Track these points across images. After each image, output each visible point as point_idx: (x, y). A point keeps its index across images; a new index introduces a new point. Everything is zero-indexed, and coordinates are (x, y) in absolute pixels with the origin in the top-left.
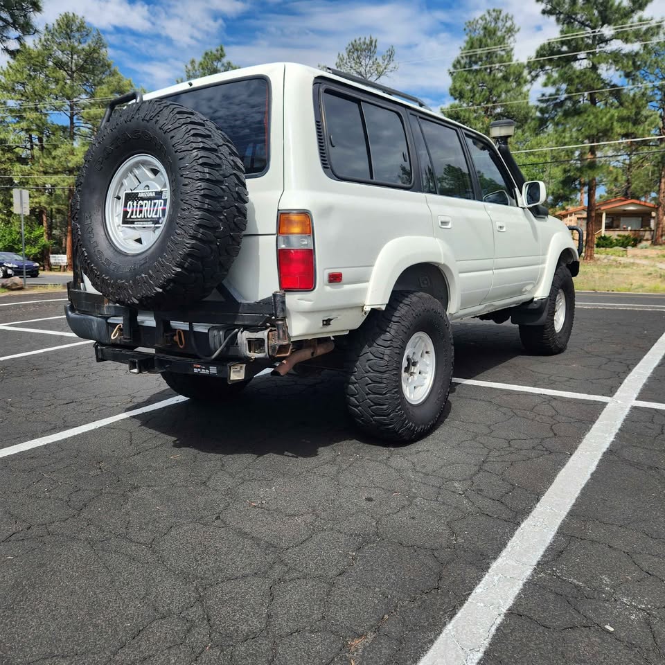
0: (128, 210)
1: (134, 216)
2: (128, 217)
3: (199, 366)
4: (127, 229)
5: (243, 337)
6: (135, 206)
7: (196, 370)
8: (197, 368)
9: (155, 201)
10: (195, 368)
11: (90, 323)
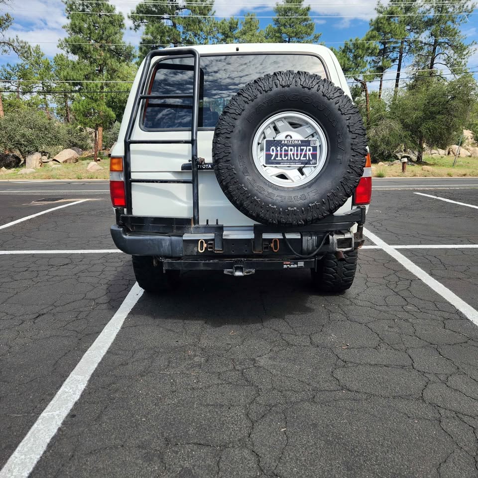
0: (272, 153)
1: (279, 158)
2: (272, 158)
3: (289, 263)
4: (271, 168)
5: (335, 238)
6: (279, 151)
7: (285, 266)
8: (287, 264)
9: (302, 148)
10: (285, 264)
11: (160, 241)
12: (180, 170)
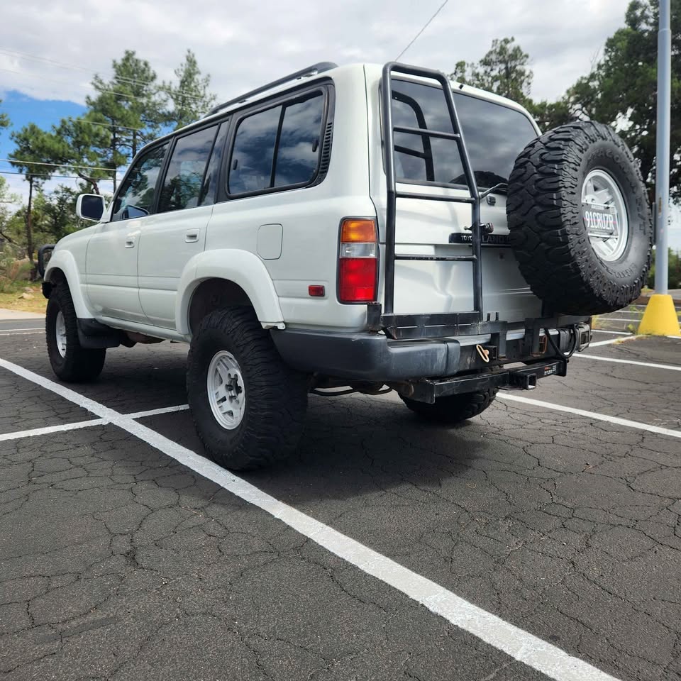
11: (434, 352)
12: (446, 241)
